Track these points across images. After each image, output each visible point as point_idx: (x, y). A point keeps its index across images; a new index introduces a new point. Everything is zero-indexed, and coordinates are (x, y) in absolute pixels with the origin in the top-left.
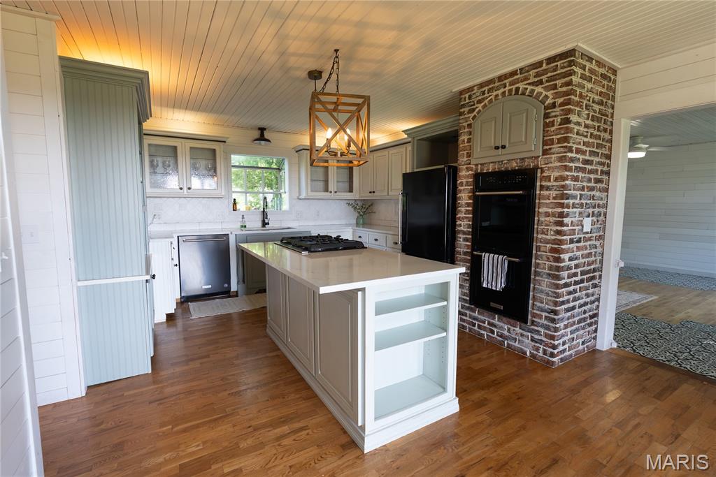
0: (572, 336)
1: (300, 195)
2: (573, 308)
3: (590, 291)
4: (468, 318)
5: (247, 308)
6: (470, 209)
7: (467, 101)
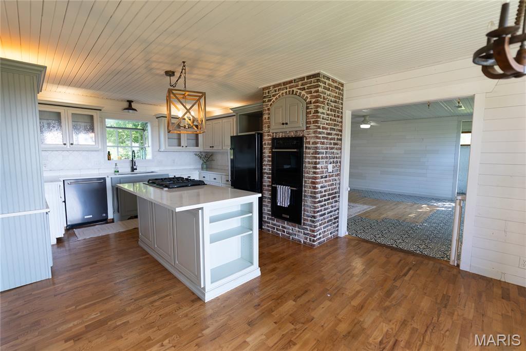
0: (324, 230)
1: (160, 148)
2: (324, 214)
3: (334, 204)
4: (271, 225)
5: (122, 230)
6: (270, 159)
7: (267, 95)
